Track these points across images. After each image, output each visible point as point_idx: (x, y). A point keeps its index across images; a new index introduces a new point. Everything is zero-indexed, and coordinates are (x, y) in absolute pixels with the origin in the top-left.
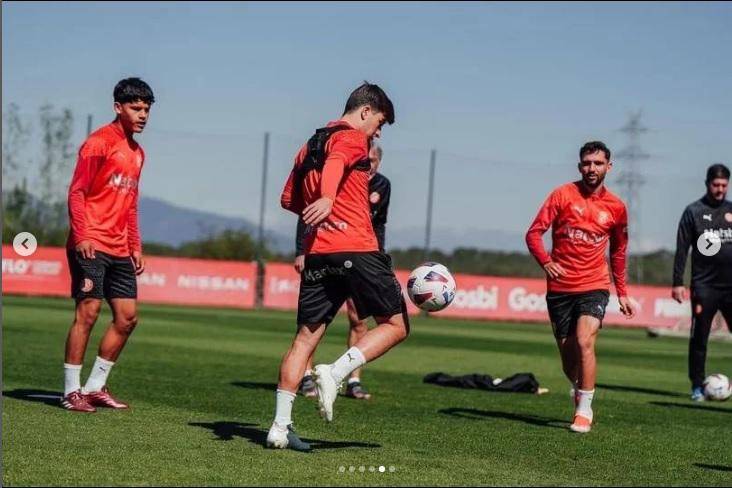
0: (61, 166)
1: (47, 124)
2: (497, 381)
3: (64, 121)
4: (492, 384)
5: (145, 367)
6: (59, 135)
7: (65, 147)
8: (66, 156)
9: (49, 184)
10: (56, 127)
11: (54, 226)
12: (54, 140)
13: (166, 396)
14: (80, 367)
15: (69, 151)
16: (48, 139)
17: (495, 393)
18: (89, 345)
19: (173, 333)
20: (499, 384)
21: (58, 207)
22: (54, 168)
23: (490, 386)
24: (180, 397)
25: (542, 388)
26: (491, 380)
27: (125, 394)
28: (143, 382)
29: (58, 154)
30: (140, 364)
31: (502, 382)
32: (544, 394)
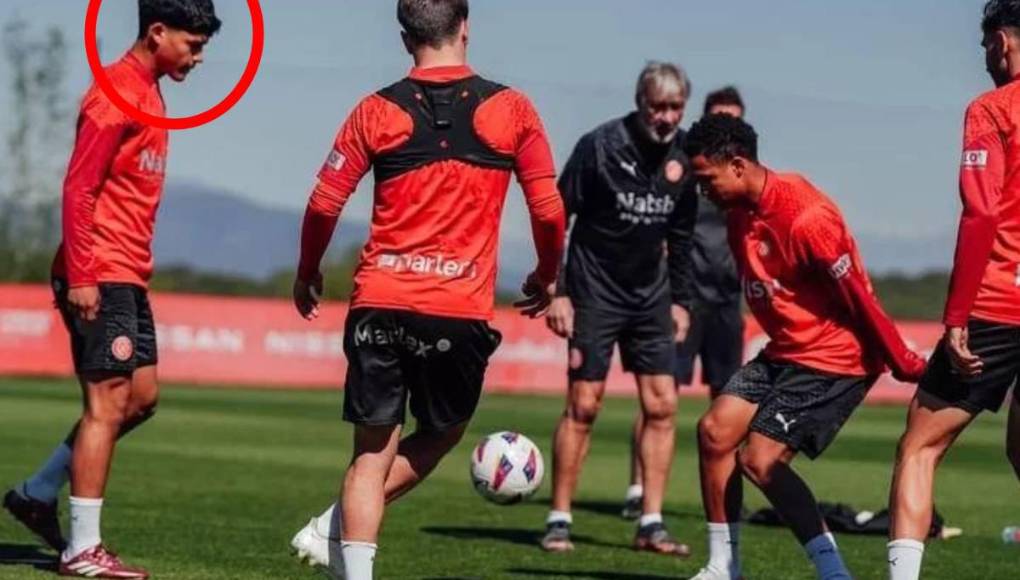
0: (47, 135)
1: (18, 56)
2: (864, 517)
3: (49, 51)
4: (854, 522)
5: (209, 501)
6: (41, 77)
7: (52, 100)
8: (55, 117)
9: (23, 168)
10: (34, 63)
11: (35, 245)
12: (32, 87)
13: (251, 554)
14: (99, 502)
15: (61, 106)
16: (20, 86)
17: (860, 539)
18: (114, 465)
19: (259, 439)
20: (868, 522)
21: (44, 211)
22: (33, 138)
23: (851, 527)
24: (276, 556)
25: (951, 525)
26: (852, 516)
27: (175, 553)
28: (207, 531)
29: (38, 112)
30: (201, 496)
31: (876, 518)
32: (953, 538)
